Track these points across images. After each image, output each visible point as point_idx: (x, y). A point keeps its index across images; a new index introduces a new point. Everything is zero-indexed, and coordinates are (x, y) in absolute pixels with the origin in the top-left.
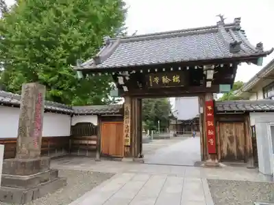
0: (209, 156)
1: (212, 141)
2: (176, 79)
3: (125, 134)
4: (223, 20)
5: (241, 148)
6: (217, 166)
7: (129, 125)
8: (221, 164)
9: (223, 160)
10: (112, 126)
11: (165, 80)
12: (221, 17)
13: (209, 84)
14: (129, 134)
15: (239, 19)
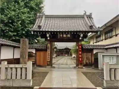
0: (79, 64)
1: (80, 59)
2: (69, 36)
3: (48, 56)
4: (86, 13)
5: (90, 61)
6: (82, 68)
7: (49, 53)
8: (84, 67)
9: (84, 66)
10: (42, 53)
11: (65, 36)
12: (85, 12)
13: (80, 38)
14: (49, 57)
15: (91, 13)
